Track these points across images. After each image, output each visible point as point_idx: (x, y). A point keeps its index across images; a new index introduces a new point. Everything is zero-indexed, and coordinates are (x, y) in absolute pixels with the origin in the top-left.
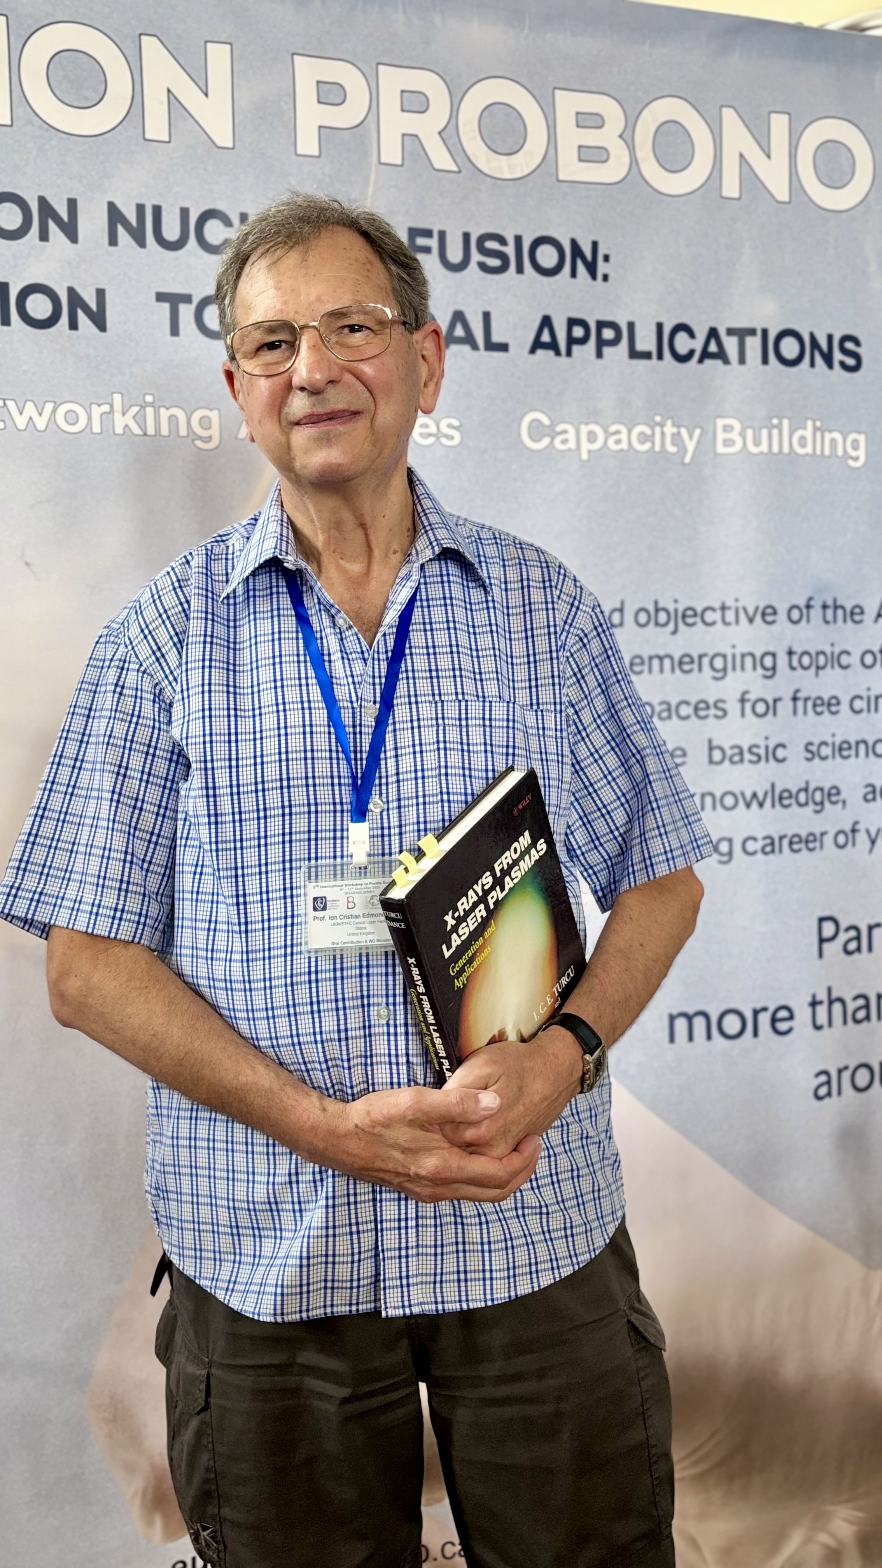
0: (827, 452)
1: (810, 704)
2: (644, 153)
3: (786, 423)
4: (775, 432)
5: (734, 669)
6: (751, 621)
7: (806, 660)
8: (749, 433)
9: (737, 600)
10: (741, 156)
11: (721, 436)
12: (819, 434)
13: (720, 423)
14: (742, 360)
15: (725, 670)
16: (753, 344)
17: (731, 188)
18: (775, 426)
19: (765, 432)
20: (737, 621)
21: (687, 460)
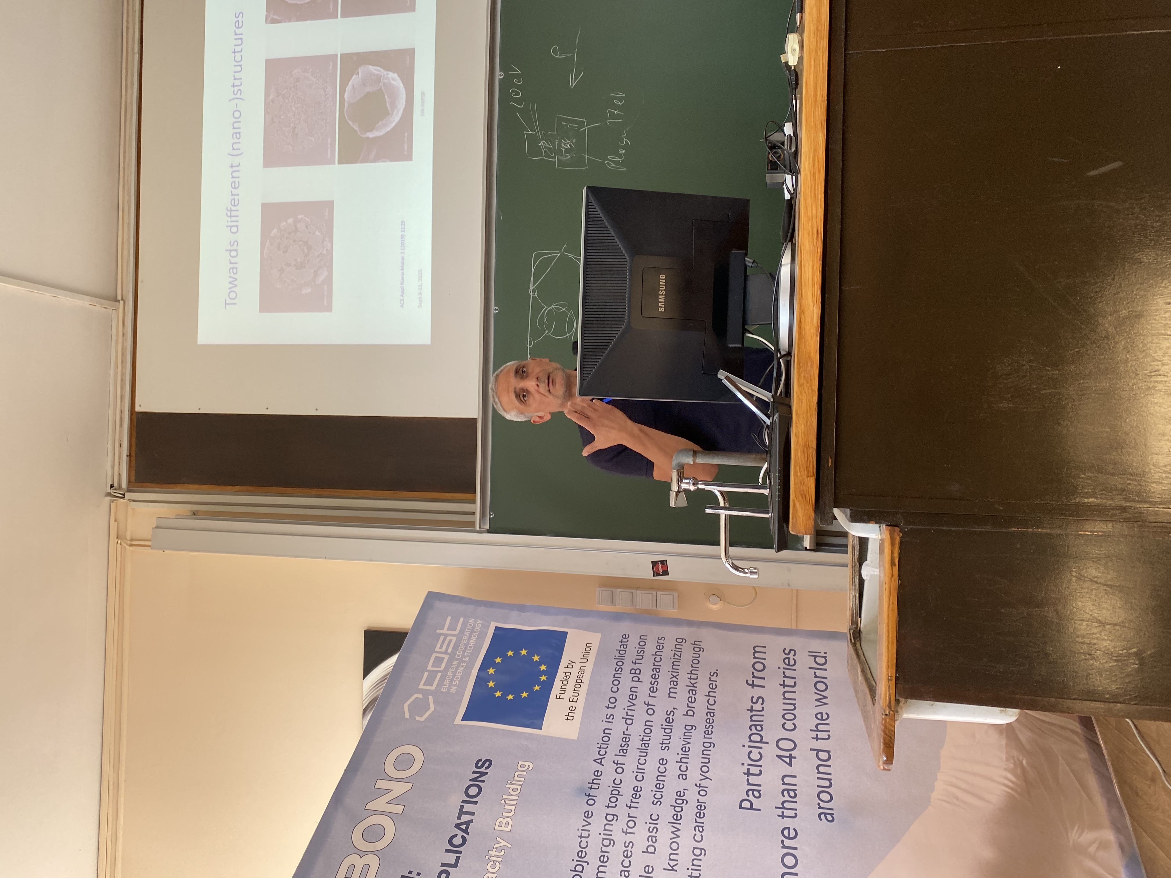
0: (523, 779)
1: (634, 800)
2: (371, 847)
3: (504, 797)
4: (507, 802)
5: (611, 835)
6: (590, 824)
7: (613, 800)
8: (504, 814)
9: (578, 830)
10: (387, 803)
11: (503, 828)
12: (513, 782)
13: (497, 828)
14: (472, 814)
15: (610, 840)
16: (467, 807)
17: (399, 809)
18: (505, 802)
19: (506, 807)
20: (589, 831)
21: (510, 846)
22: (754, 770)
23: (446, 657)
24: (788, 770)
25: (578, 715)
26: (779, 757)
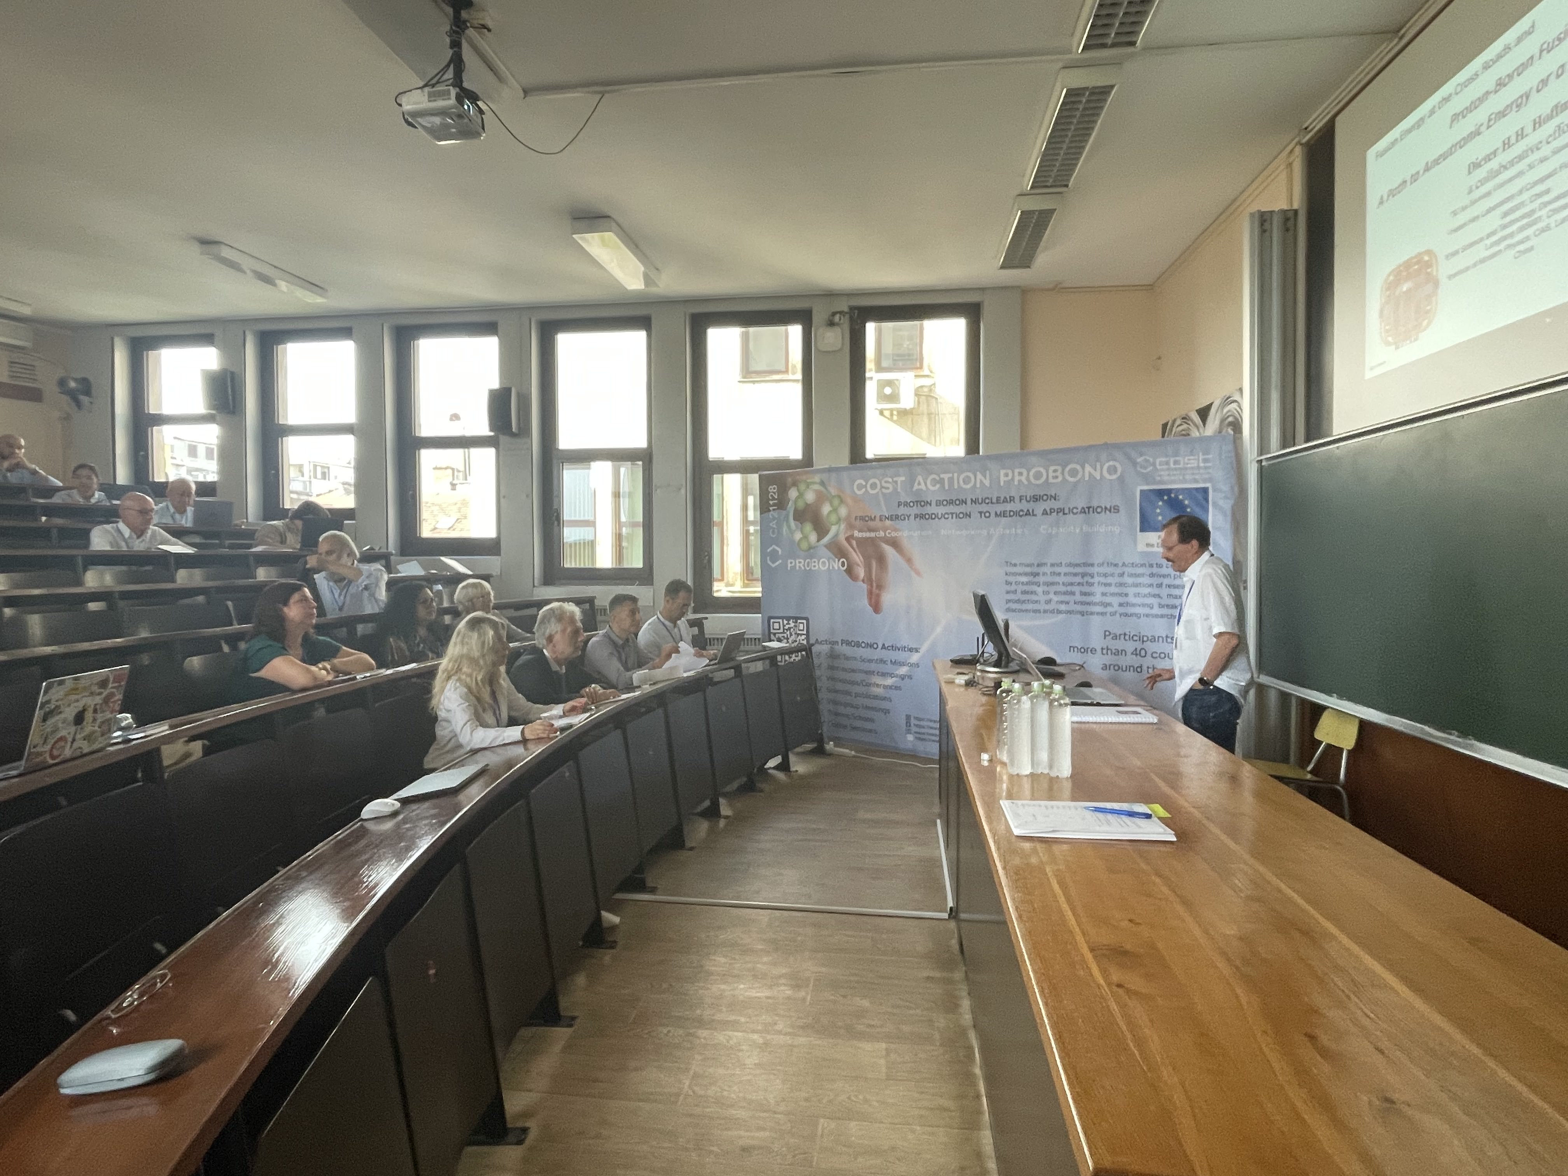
2: (1067, 475)
10: (1089, 472)
17: (1087, 478)
22: (1127, 637)
23: (1181, 466)
24: (1129, 653)
25: (1150, 549)
26: (1136, 649)
